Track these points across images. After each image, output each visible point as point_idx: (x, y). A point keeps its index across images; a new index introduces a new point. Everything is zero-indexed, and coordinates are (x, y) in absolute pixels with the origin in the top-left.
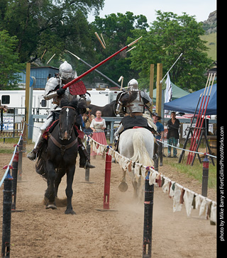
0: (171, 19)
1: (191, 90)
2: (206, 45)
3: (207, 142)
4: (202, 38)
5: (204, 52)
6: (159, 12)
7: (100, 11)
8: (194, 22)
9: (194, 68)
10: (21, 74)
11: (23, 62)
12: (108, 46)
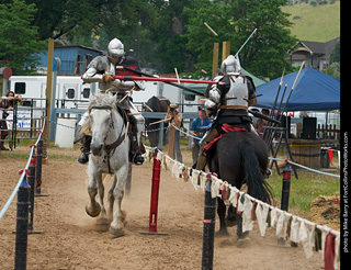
1: (268, 79)
2: (290, 19)
3: (288, 148)
4: (283, 9)
5: (285, 28)
9: (273, 50)
10: (41, 55)
11: (44, 39)
12: (157, 19)
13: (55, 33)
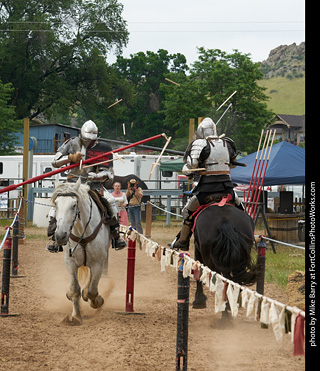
0: (218, 59)
1: (245, 153)
2: (265, 93)
3: (266, 223)
4: (259, 83)
5: (262, 102)
6: (202, 49)
7: (123, 49)
8: (249, 62)
9: (249, 124)
10: (18, 134)
11: (21, 118)
12: (134, 95)
13: (32, 112)
